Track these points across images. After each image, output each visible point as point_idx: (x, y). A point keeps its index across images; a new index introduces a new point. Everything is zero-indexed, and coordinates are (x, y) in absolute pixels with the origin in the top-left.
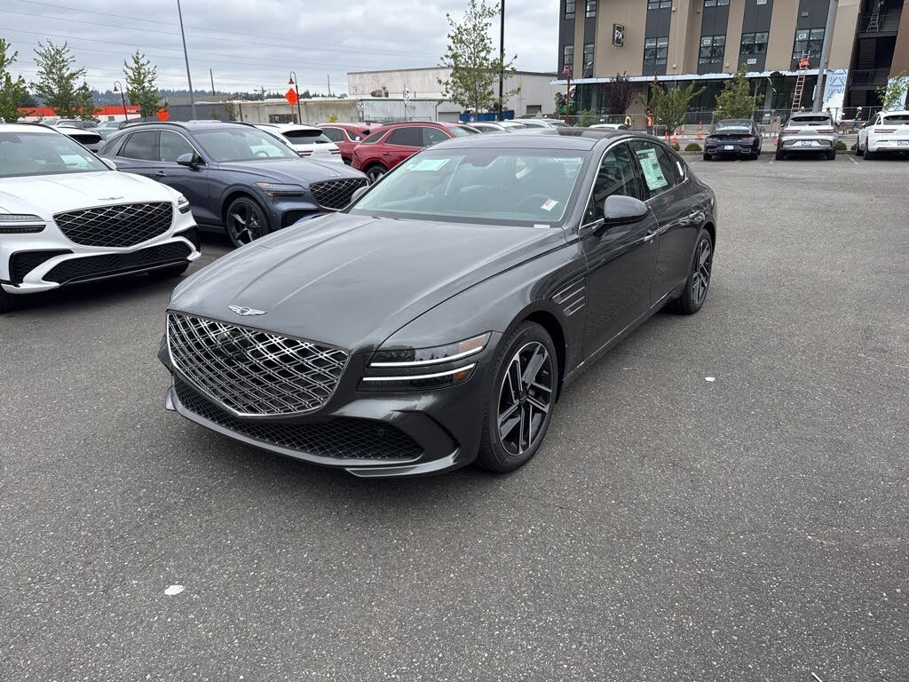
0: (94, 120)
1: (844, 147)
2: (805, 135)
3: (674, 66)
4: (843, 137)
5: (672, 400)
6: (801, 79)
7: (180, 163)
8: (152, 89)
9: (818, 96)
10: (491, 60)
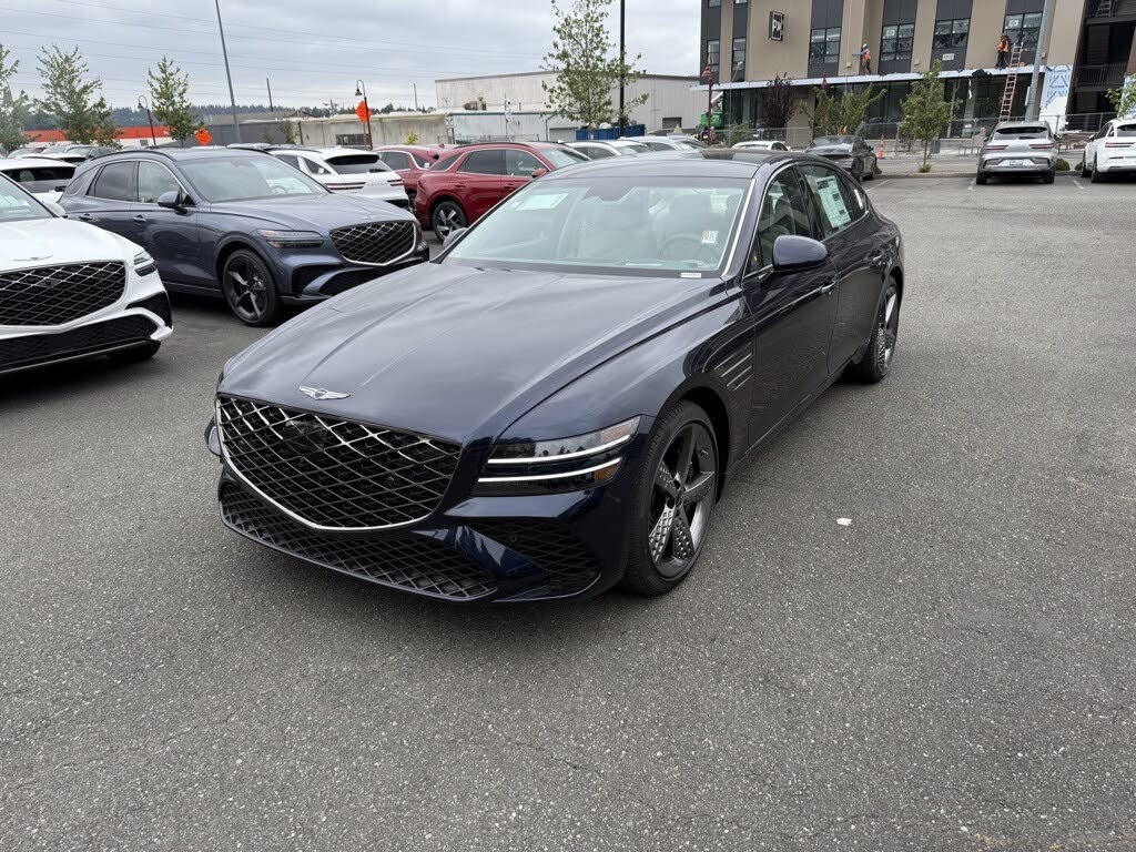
0: (115, 145)
1: (1066, 166)
2: (1015, 152)
3: (849, 64)
4: (1066, 153)
5: (782, 558)
6: (1011, 79)
7: (161, 204)
8: (184, 105)
9: (1033, 101)
10: (608, 61)
